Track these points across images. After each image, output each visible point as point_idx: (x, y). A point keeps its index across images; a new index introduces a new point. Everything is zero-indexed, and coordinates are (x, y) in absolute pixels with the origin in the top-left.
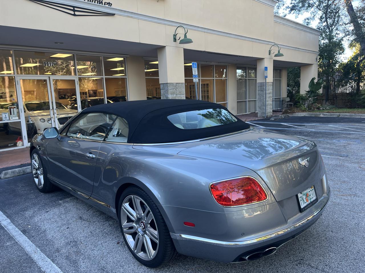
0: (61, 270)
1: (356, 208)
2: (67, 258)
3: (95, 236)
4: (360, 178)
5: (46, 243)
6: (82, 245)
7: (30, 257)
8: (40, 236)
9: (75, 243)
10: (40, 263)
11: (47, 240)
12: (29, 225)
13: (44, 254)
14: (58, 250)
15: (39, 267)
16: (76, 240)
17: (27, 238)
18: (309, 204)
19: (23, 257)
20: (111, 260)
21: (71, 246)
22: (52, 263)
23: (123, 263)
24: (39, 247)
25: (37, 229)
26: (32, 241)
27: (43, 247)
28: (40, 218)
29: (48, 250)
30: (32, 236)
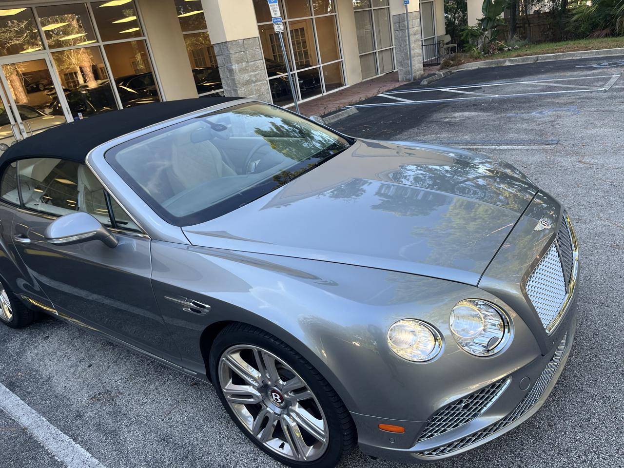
0: (91, 455)
2: (99, 427)
3: (141, 375)
5: (55, 402)
6: (120, 396)
7: (31, 437)
8: (42, 390)
9: (108, 395)
10: (52, 447)
11: (56, 397)
12: (19, 370)
13: (55, 428)
14: (79, 416)
15: (50, 456)
16: (108, 388)
17: (18, 398)
19: (18, 440)
20: (178, 419)
21: (102, 403)
22: (73, 443)
23: (201, 421)
24: (44, 414)
25: (34, 376)
26: (28, 404)
27: (51, 412)
28: (36, 352)
29: (61, 417)
30: (27, 393)
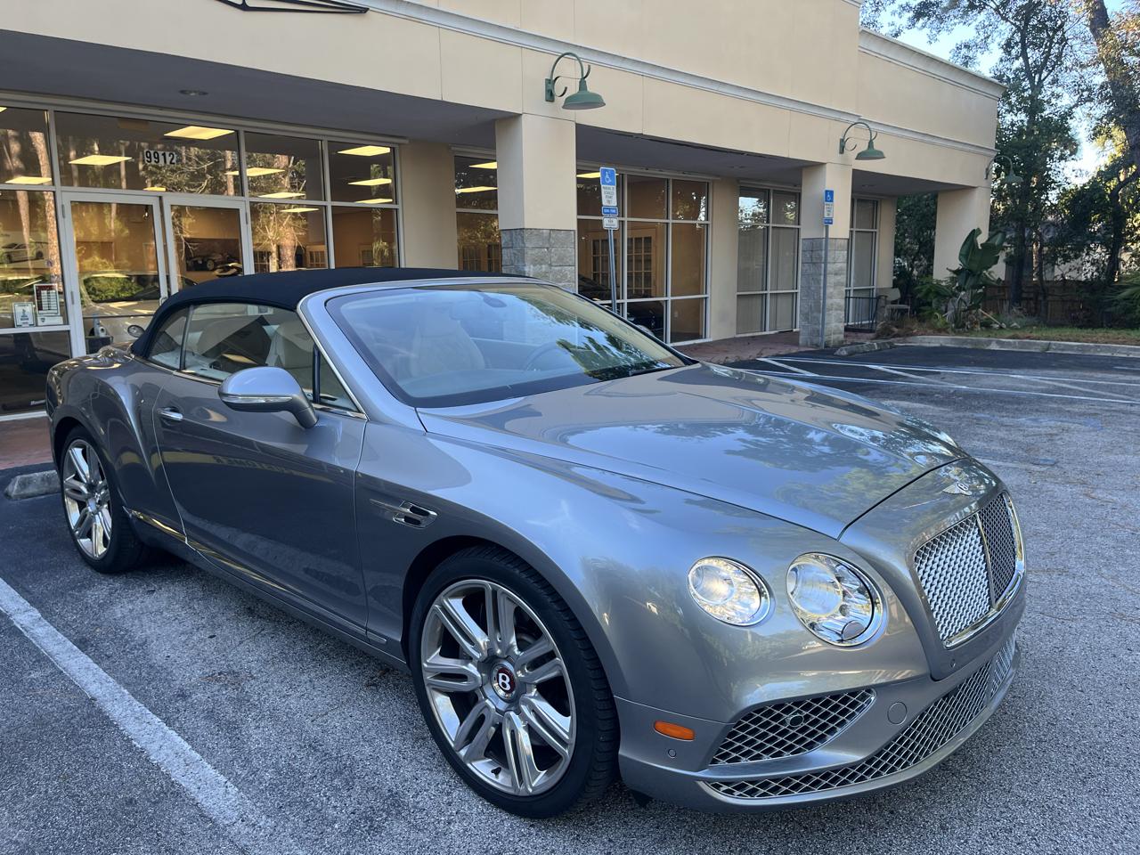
0: (190, 747)
2: (210, 715)
3: (290, 660)
4: (1085, 525)
5: (149, 674)
6: (252, 682)
7: (100, 711)
8: (130, 656)
9: (234, 677)
10: (131, 728)
11: (151, 667)
12: (97, 626)
13: (141, 705)
14: (183, 695)
15: (125, 738)
16: (235, 668)
17: (90, 660)
19: (79, 711)
20: (337, 724)
21: (222, 685)
22: (166, 728)
23: (373, 733)
24: (127, 685)
25: (121, 637)
26: (105, 670)
27: (139, 684)
28: (130, 607)
29: (153, 694)
30: (106, 655)
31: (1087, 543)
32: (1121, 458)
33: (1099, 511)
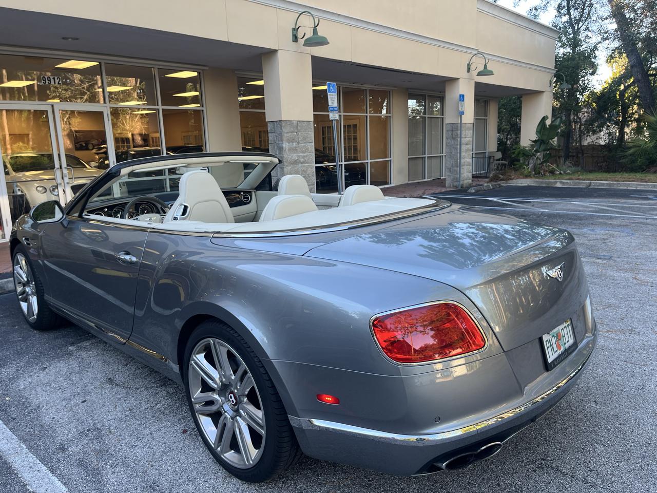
0: (67, 490)
1: (635, 356)
2: (81, 463)
3: (137, 418)
4: (638, 299)
5: (40, 431)
6: (110, 436)
7: (5, 463)
8: (28, 418)
9: (97, 433)
10: (26, 475)
11: (42, 426)
12: (7, 395)
13: (34, 457)
14: (62, 448)
15: (22, 484)
16: (99, 426)
18: (563, 353)
20: (169, 468)
21: (90, 440)
22: (51, 475)
23: (194, 474)
24: (25, 441)
25: (23, 404)
26: (10, 429)
27: (33, 440)
28: (30, 380)
29: (42, 447)
30: (12, 418)
31: (642, 311)
32: (648, 253)
33: (644, 288)
